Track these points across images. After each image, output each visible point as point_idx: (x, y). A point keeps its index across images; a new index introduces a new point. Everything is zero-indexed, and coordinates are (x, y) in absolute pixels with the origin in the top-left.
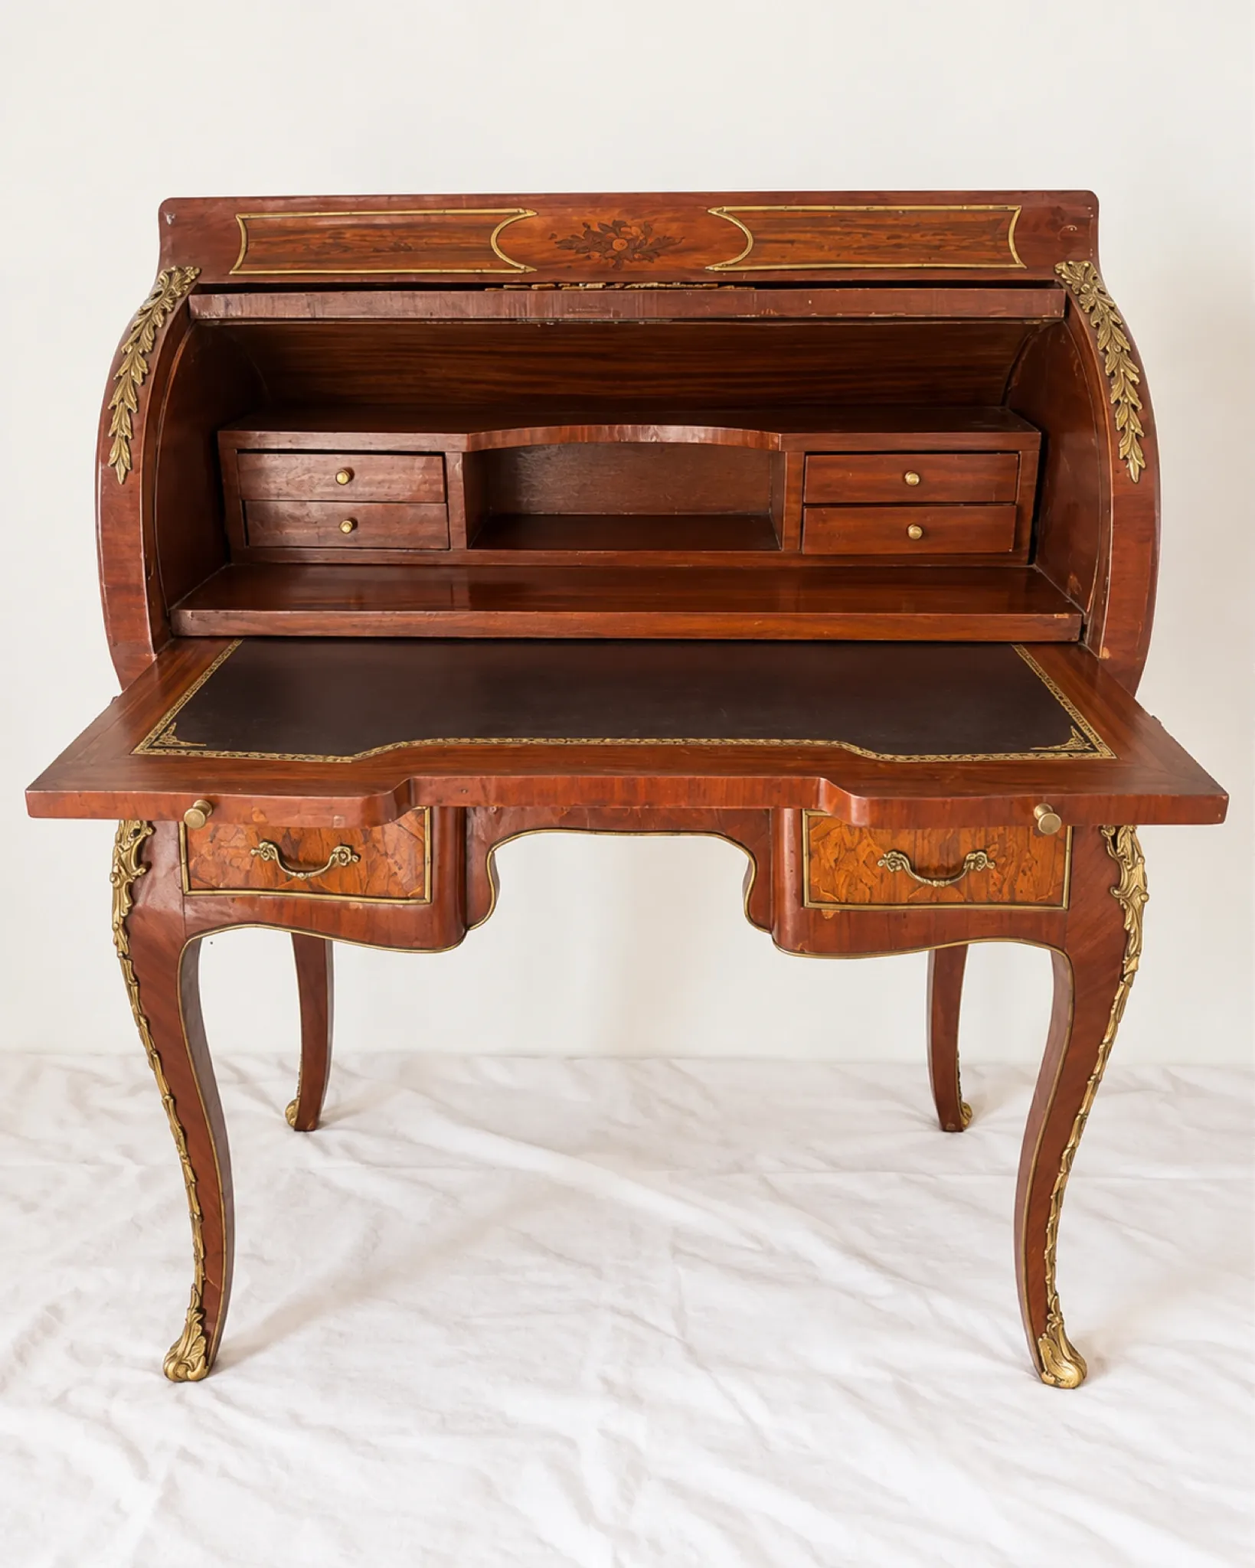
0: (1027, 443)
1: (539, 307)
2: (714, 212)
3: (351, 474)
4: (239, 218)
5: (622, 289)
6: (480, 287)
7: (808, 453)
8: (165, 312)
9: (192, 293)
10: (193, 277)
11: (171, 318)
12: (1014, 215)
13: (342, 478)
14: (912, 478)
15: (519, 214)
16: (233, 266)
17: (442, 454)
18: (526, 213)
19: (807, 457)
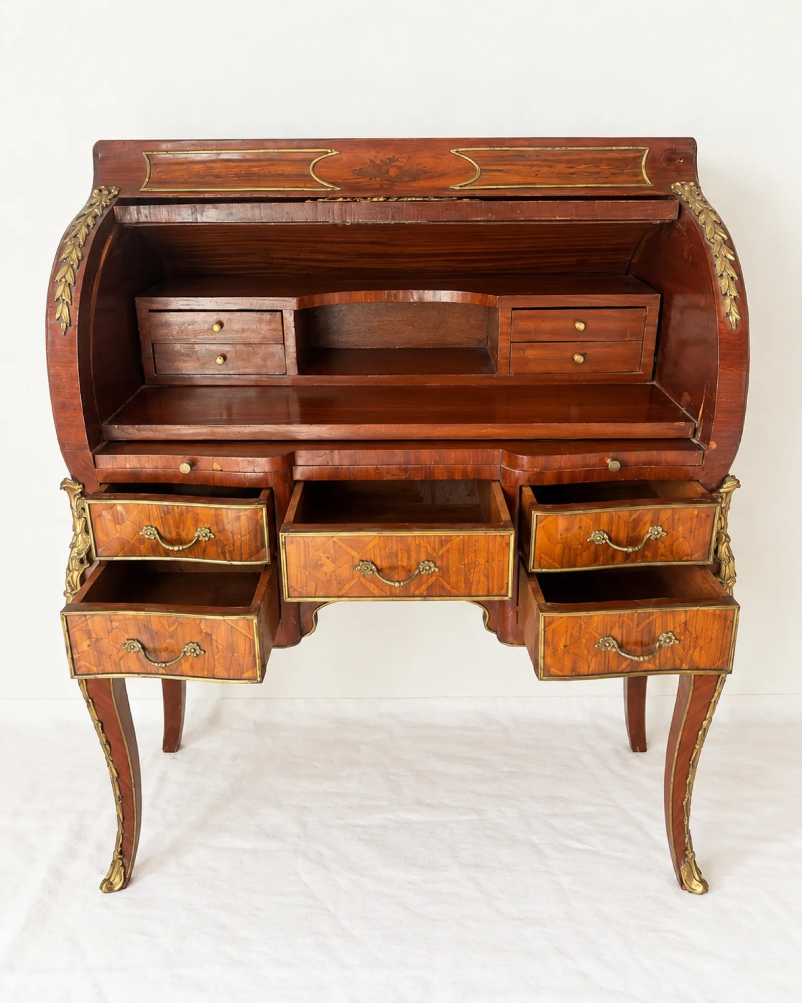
0: (652, 302)
1: (343, 213)
2: (453, 151)
3: (221, 324)
4: (144, 154)
5: (396, 201)
6: (302, 200)
7: (514, 309)
8: (95, 217)
9: (116, 205)
10: (116, 193)
11: (100, 221)
12: (645, 152)
13: (216, 328)
14: (580, 326)
15: (327, 153)
16: (142, 186)
17: (281, 311)
18: (332, 152)
19: (513, 311)
